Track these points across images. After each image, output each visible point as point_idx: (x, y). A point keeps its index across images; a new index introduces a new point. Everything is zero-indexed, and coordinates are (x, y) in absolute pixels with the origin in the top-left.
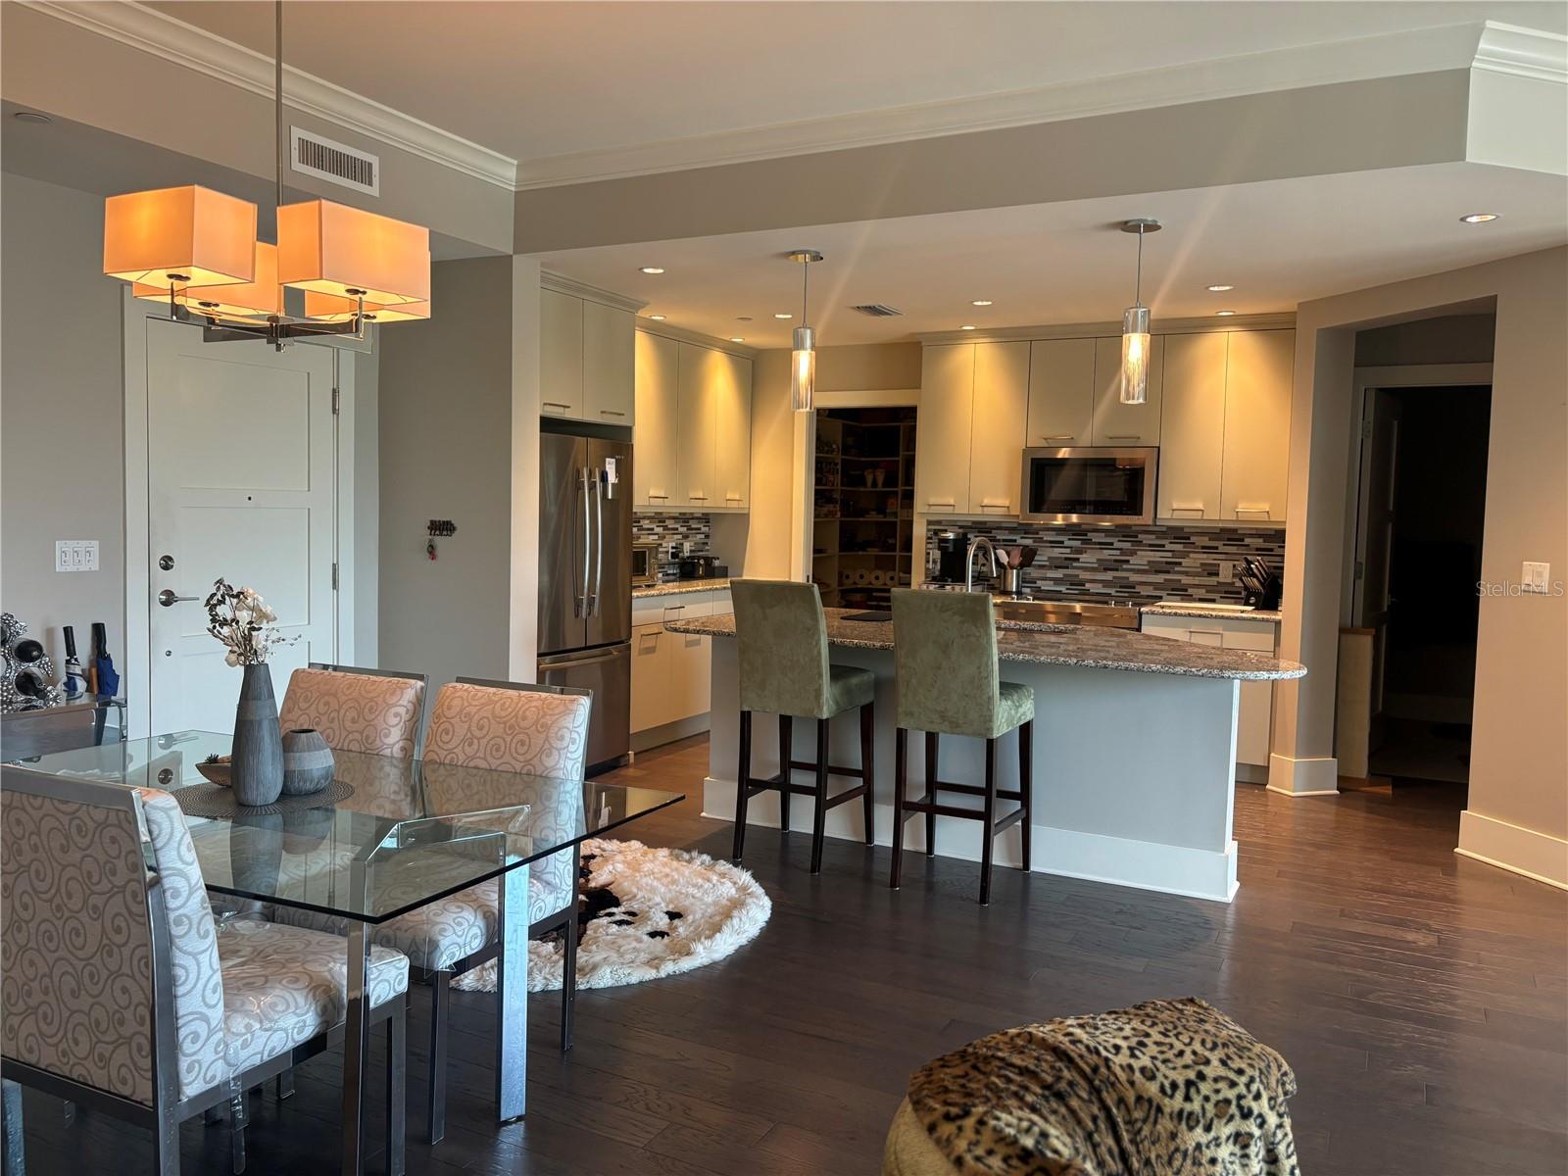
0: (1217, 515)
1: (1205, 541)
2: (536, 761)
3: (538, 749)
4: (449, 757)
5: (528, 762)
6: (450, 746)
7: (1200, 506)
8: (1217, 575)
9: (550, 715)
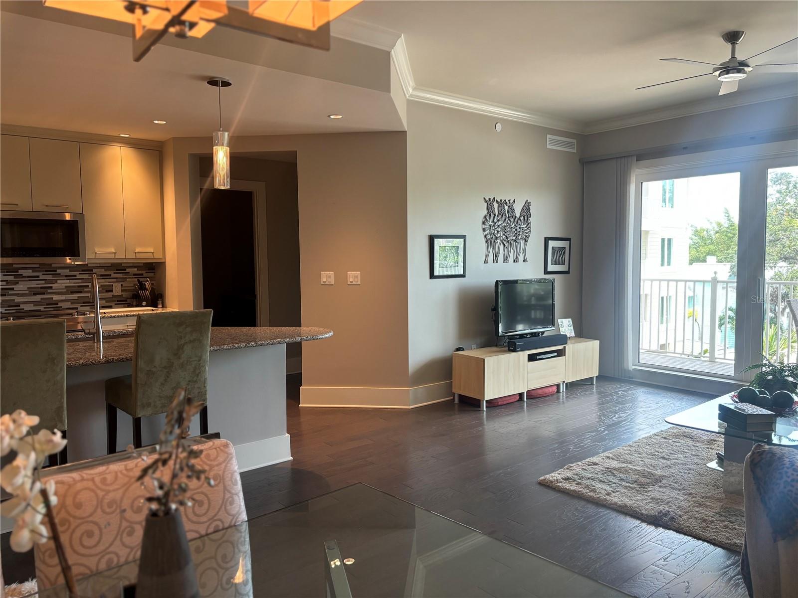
0: (123, 255)
1: (103, 272)
2: (222, 515)
3: (221, 502)
4: (104, 561)
5: (212, 519)
6: (101, 548)
7: (113, 250)
8: (112, 291)
9: (217, 465)
